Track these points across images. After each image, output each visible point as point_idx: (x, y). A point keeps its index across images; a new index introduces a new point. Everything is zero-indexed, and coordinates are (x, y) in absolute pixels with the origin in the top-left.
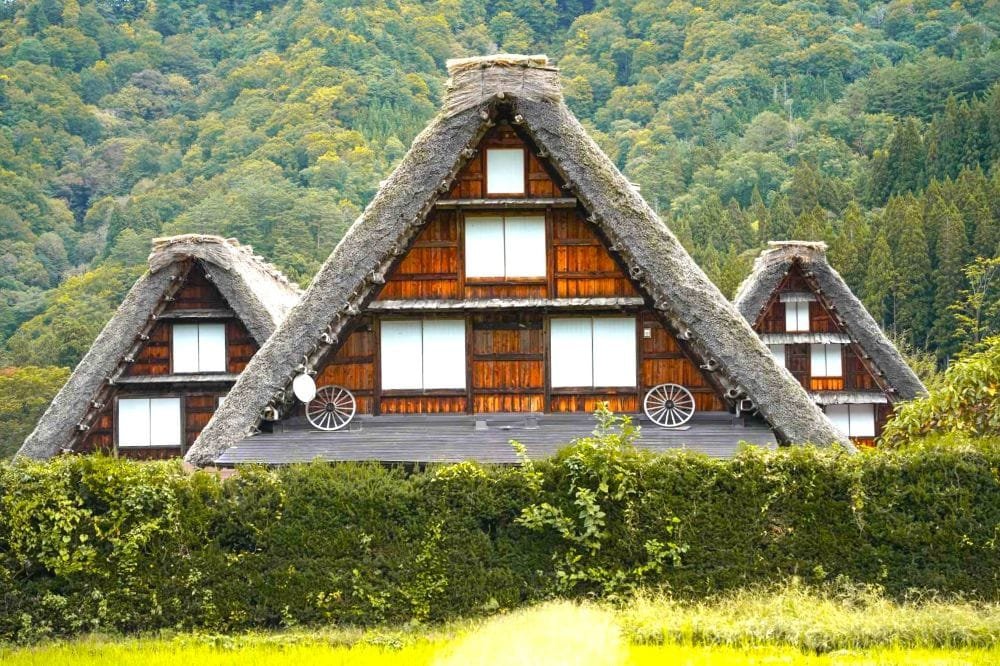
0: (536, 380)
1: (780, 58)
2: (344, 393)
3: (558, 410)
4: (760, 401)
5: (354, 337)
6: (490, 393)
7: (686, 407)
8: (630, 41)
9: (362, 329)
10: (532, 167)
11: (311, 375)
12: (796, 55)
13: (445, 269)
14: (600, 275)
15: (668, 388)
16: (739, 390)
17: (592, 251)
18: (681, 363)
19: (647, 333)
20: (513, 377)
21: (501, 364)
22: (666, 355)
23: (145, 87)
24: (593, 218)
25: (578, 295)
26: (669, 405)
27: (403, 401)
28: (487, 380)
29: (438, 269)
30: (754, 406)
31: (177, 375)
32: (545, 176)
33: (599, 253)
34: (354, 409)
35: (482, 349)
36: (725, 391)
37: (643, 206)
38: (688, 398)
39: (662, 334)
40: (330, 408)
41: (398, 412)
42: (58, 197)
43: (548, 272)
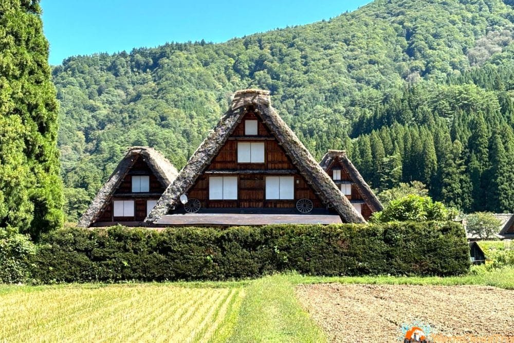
0: (261, 197)
1: (323, 88)
2: (197, 201)
3: (268, 207)
4: (335, 204)
5: (200, 182)
6: (246, 201)
7: (310, 207)
8: (273, 80)
9: (203, 179)
10: (260, 127)
11: (186, 195)
12: (328, 87)
13: (231, 159)
14: (282, 162)
15: (304, 200)
16: (328, 201)
17: (280, 154)
18: (308, 191)
19: (298, 182)
20: (253, 195)
21: (249, 191)
22: (304, 189)
23: (109, 94)
24: (280, 144)
25: (275, 169)
26: (305, 206)
27: (216, 204)
28: (244, 197)
29: (229, 160)
30: (333, 206)
31: (134, 193)
32: (265, 129)
33: (282, 155)
34: (200, 206)
35: (243, 186)
36: (323, 201)
37: (297, 140)
38: (311, 203)
39: (303, 182)
40: (192, 206)
41: (214, 207)
42: (79, 130)
43: (265, 161)
